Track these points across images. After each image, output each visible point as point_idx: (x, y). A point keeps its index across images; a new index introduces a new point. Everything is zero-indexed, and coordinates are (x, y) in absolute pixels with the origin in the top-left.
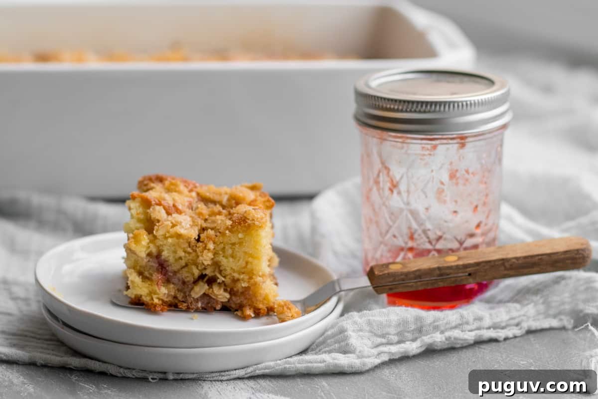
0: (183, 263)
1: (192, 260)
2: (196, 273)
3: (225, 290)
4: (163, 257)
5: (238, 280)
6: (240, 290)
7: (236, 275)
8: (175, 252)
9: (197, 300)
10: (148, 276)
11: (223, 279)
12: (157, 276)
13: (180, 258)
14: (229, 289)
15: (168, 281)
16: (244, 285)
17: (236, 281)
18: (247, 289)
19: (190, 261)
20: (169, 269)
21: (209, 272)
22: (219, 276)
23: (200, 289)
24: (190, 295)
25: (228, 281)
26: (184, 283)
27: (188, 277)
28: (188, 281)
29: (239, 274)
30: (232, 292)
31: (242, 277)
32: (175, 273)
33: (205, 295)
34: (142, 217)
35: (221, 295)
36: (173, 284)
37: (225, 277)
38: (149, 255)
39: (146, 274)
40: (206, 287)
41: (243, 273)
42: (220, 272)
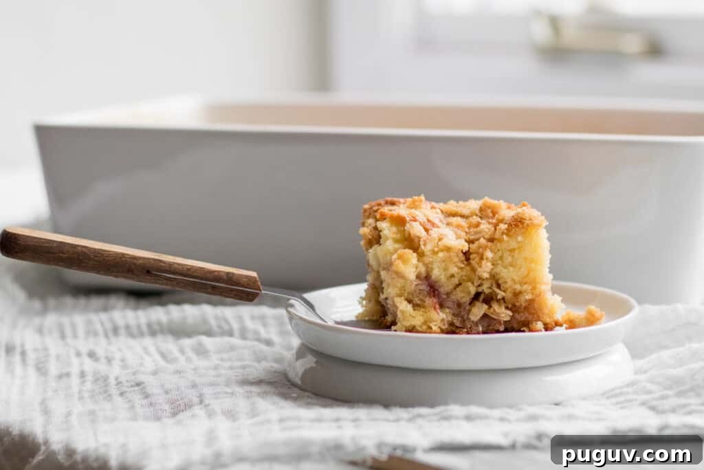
0: (456, 281)
1: (465, 276)
2: (473, 290)
3: (507, 308)
4: (433, 277)
5: (520, 292)
6: (524, 304)
7: (518, 287)
8: (445, 269)
9: (476, 324)
10: (418, 302)
11: (504, 294)
12: (429, 301)
13: (453, 276)
14: (510, 306)
15: (442, 306)
16: (528, 297)
17: (517, 294)
18: (531, 301)
19: (464, 278)
20: (442, 290)
21: (485, 288)
22: (498, 291)
23: (479, 310)
24: (469, 319)
25: (508, 295)
26: (459, 305)
27: (463, 297)
28: (465, 303)
29: (521, 285)
30: (514, 308)
31: (525, 287)
32: (448, 294)
33: (485, 316)
34: (398, 236)
35: (504, 314)
36: (448, 308)
37: (504, 291)
38: (418, 277)
39: (417, 301)
40: (485, 307)
41: (525, 283)
42: (499, 286)
